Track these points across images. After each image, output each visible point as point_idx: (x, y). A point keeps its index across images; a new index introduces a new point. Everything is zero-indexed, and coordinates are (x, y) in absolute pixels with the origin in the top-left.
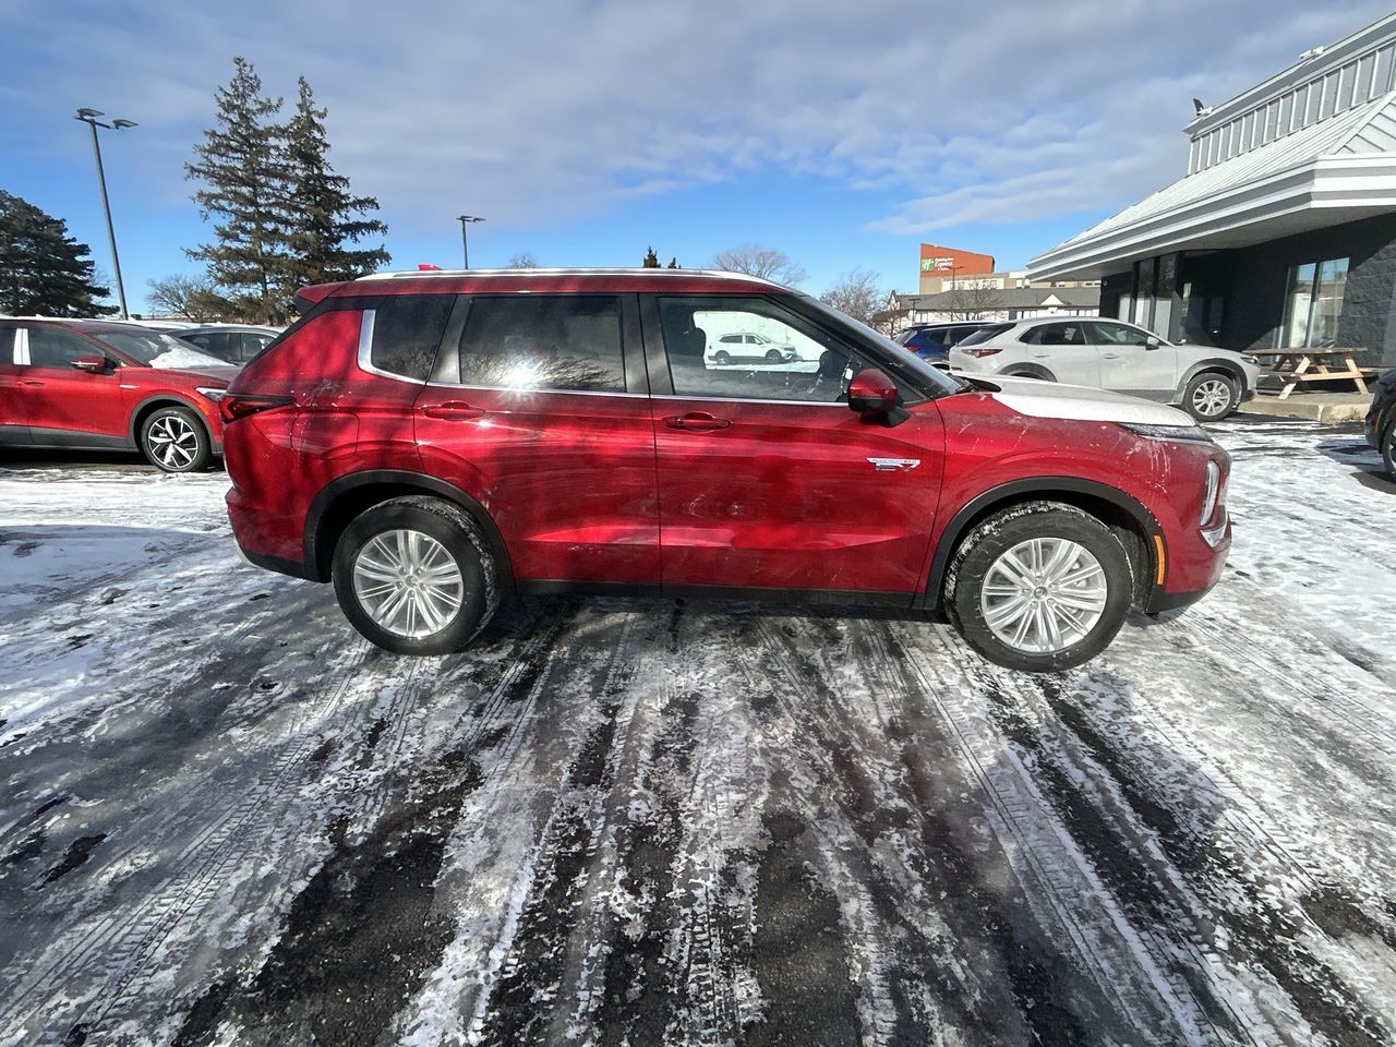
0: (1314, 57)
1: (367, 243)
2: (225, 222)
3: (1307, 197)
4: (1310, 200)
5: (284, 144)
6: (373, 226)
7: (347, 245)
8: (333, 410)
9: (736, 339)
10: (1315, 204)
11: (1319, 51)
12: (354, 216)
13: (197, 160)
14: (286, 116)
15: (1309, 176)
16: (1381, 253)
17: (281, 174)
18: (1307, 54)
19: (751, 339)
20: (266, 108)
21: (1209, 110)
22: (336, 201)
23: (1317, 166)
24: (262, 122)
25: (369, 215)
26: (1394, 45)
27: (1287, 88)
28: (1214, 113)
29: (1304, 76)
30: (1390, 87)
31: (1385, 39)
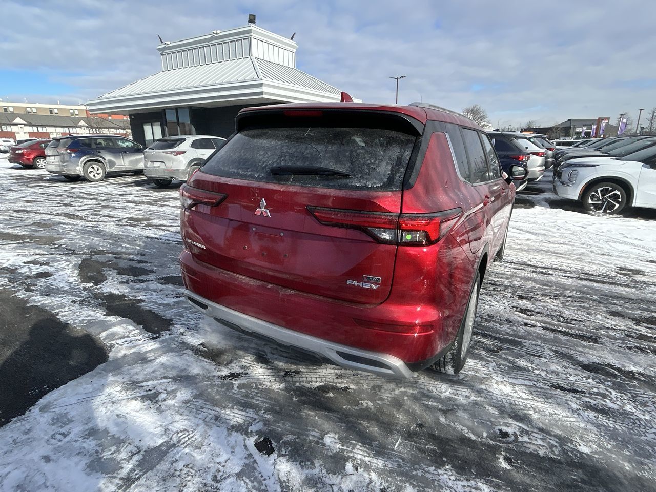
0: (217, 34)
3: (262, 93)
10: (264, 96)
11: (219, 32)
15: (261, 85)
18: (215, 32)
21: (169, 43)
23: (263, 82)
26: (249, 39)
27: (207, 43)
28: (171, 45)
29: (214, 41)
30: (250, 54)
31: (246, 36)
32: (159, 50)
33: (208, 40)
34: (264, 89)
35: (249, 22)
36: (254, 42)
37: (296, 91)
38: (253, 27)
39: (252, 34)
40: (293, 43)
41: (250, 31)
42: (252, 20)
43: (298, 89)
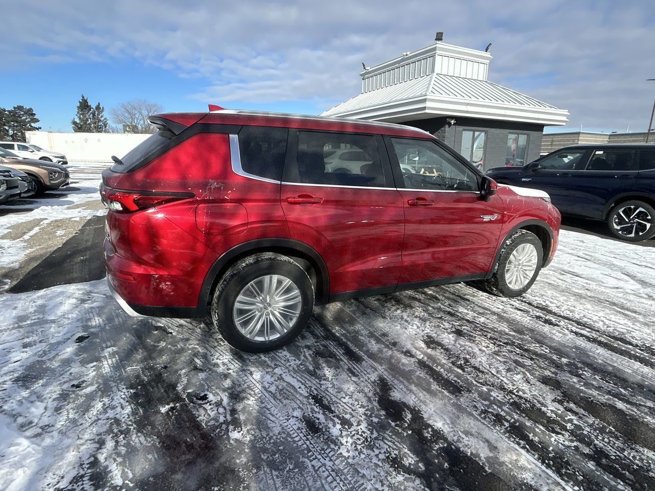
0: (407, 55)
3: (424, 108)
4: (425, 109)
8: (224, 201)
10: (427, 111)
11: (408, 53)
15: (424, 101)
16: (440, 131)
18: (405, 54)
21: (369, 68)
23: (427, 97)
26: (433, 56)
27: (398, 65)
28: (371, 70)
29: (404, 62)
30: (433, 71)
31: (430, 54)
32: (361, 75)
33: (399, 62)
34: (428, 104)
35: (436, 40)
36: (438, 58)
37: (468, 104)
38: (439, 44)
39: (437, 51)
40: (488, 55)
41: (435, 49)
42: (439, 37)
43: (470, 102)
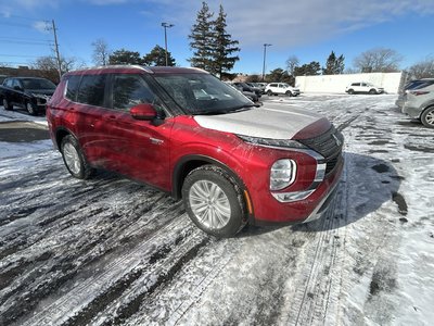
1: (233, 55)
2: (196, 51)
5: (214, 27)
6: (236, 49)
7: (228, 56)
9: (358, 84)
12: (231, 46)
13: (190, 34)
14: (215, 18)
17: (212, 35)
19: (364, 85)
20: (209, 16)
22: (226, 43)
24: (208, 20)
25: (236, 46)
